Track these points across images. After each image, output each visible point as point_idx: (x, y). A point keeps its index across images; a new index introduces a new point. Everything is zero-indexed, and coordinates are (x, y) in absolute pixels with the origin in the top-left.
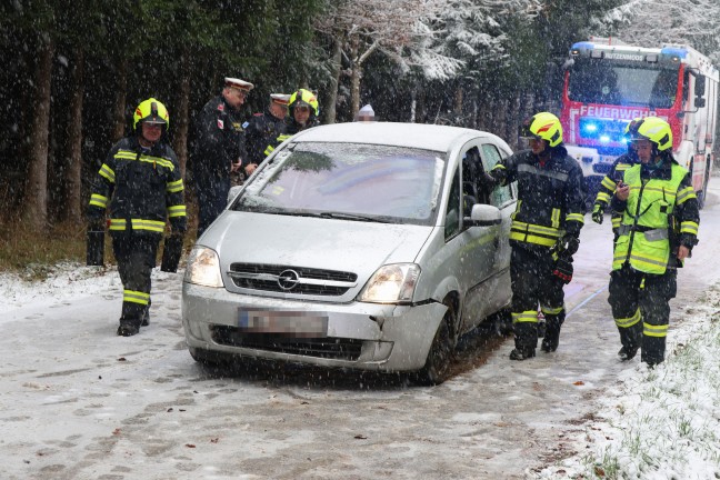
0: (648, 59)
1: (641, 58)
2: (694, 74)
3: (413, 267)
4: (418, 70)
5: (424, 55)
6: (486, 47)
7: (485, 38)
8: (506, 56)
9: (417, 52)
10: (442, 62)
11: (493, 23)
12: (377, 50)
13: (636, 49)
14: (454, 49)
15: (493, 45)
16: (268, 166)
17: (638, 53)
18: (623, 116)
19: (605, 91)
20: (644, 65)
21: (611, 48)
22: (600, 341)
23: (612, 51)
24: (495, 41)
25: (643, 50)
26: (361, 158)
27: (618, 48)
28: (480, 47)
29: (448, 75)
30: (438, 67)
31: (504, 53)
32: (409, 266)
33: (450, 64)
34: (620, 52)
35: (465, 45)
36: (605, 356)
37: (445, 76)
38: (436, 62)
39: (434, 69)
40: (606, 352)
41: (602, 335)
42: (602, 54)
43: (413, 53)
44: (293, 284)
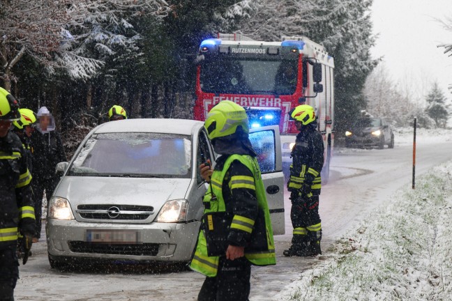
0: (270, 52)
1: (264, 51)
2: (312, 63)
3: (184, 201)
4: (63, 74)
5: (67, 58)
6: (122, 47)
7: (120, 39)
8: (140, 54)
9: (59, 55)
10: (83, 63)
11: (127, 25)
12: (25, 56)
13: (258, 43)
14: (92, 51)
15: (129, 45)
16: (83, 149)
17: (261, 47)
18: (251, 104)
19: (234, 82)
20: (268, 57)
21: (236, 43)
23: (238, 46)
24: (130, 41)
25: (265, 43)
26: (140, 141)
27: (243, 43)
28: (117, 48)
29: (88, 74)
30: (79, 68)
31: (138, 52)
32: (182, 201)
33: (91, 65)
34: (245, 47)
35: (103, 46)
37: (86, 75)
38: (78, 63)
39: (77, 69)
40: (261, 286)
42: (229, 48)
43: (57, 56)
44: (116, 214)
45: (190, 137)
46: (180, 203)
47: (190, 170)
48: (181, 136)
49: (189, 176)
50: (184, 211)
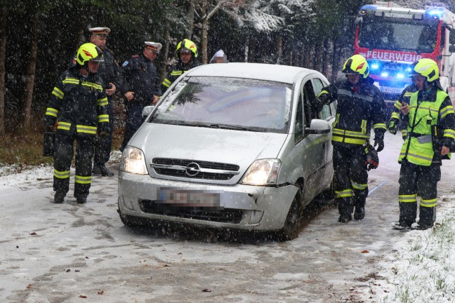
0: (416, 17)
1: (411, 17)
2: (449, 29)
3: (277, 161)
4: (250, 26)
5: (255, 14)
6: (299, 8)
7: (298, 2)
8: (313, 14)
9: (249, 11)
10: (267, 19)
12: (220, 10)
13: (407, 10)
14: (276, 9)
15: (304, 6)
17: (409, 13)
18: (397, 58)
19: (385, 40)
20: (414, 21)
21: (389, 9)
22: (381, 221)
23: (390, 11)
24: (305, 4)
25: (412, 10)
26: (235, 88)
27: (394, 9)
28: (295, 8)
29: (270, 27)
30: (264, 22)
31: (312, 13)
32: (274, 161)
33: (273, 20)
34: (396, 12)
35: (284, 6)
36: (384, 232)
37: (269, 29)
38: (263, 19)
39: (262, 23)
40: (385, 229)
41: (382, 217)
42: (383, 13)
43: (246, 12)
44: (195, 172)
45: (291, 86)
46: (271, 163)
47: (288, 124)
48: (283, 84)
49: (285, 131)
50: (275, 172)
